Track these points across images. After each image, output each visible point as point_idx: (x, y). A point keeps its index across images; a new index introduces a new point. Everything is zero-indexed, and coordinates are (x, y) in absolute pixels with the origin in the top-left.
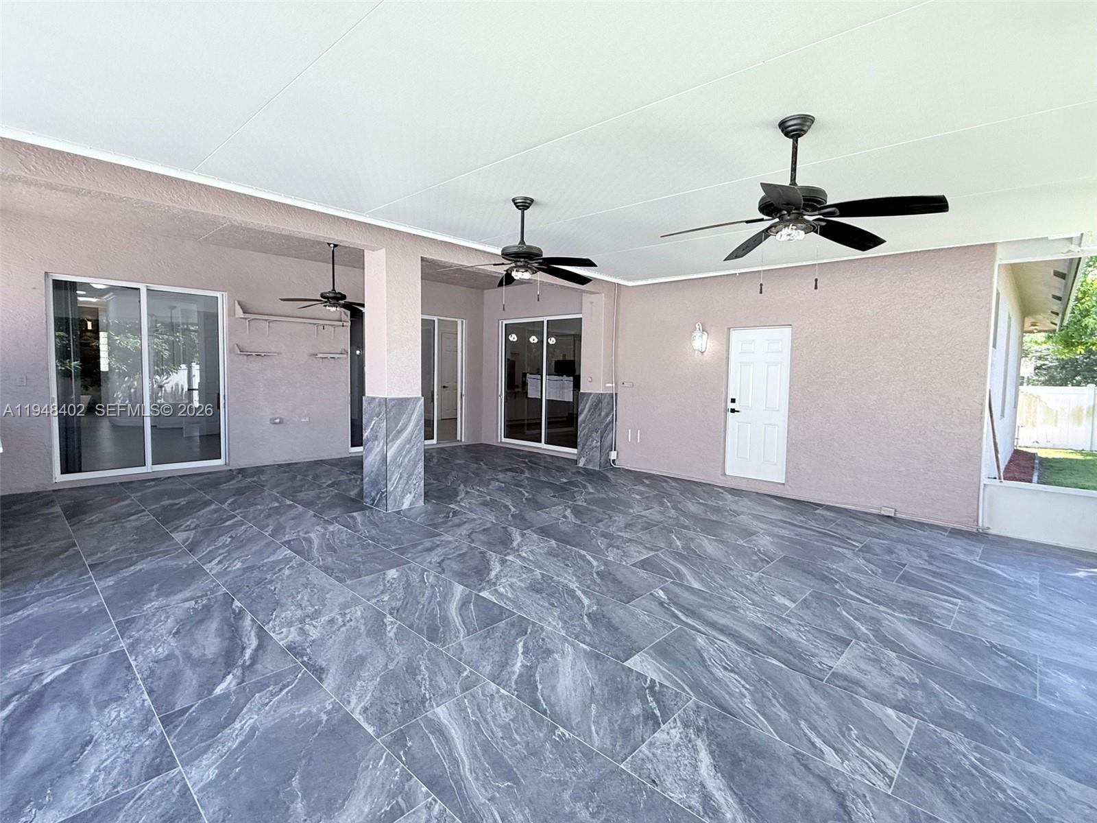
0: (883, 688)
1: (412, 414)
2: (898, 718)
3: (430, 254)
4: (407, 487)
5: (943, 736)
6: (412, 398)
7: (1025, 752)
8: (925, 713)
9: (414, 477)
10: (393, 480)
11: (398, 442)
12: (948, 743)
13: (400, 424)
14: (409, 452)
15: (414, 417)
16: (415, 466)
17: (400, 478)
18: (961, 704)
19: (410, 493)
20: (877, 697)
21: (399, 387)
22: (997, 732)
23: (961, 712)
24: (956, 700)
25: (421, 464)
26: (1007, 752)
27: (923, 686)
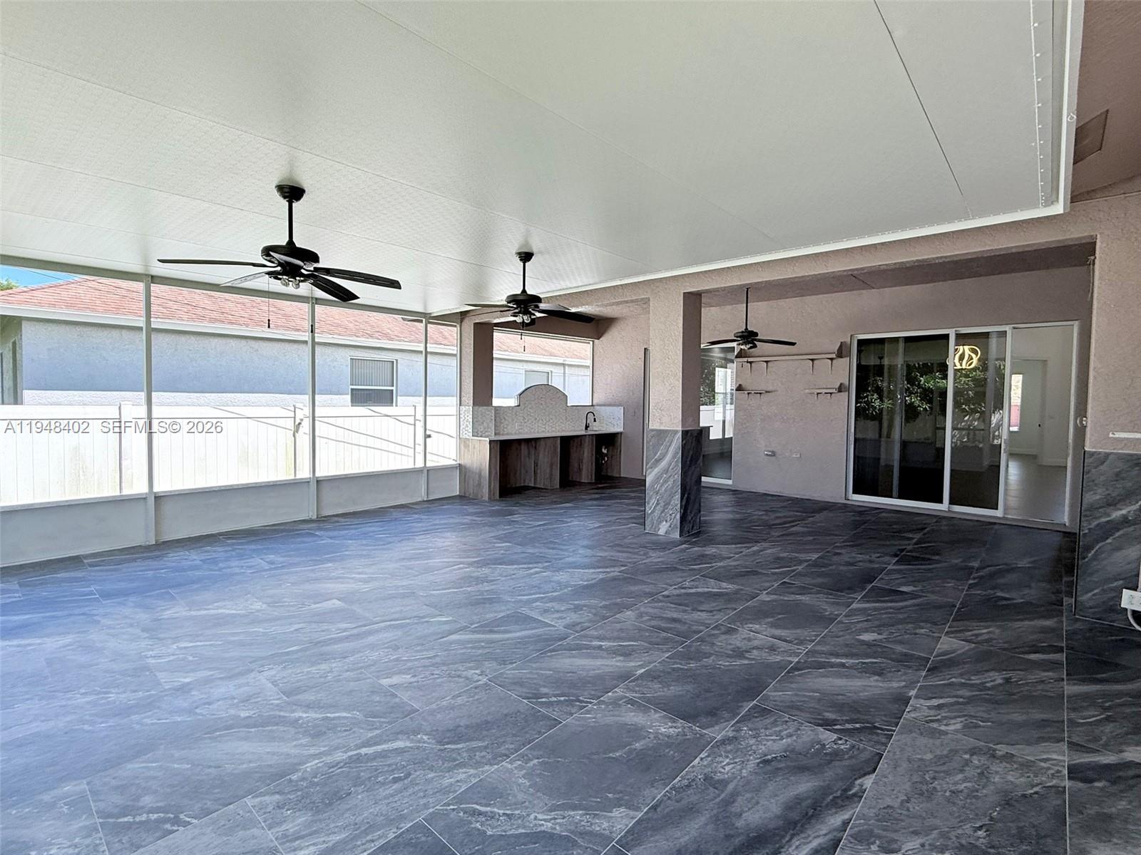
0: (211, 688)
1: (670, 446)
2: (179, 681)
3: (693, 287)
4: (663, 515)
5: (140, 693)
6: (670, 430)
7: (78, 725)
8: (166, 695)
9: (670, 507)
10: (651, 504)
11: (656, 470)
12: (135, 691)
13: (659, 454)
14: (666, 482)
15: (672, 450)
16: (671, 496)
17: (657, 504)
18: (148, 721)
19: (666, 521)
20: (207, 681)
21: (660, 419)
22: (106, 722)
23: (143, 715)
24: (156, 721)
25: (678, 496)
26: (92, 715)
27: (190, 711)
